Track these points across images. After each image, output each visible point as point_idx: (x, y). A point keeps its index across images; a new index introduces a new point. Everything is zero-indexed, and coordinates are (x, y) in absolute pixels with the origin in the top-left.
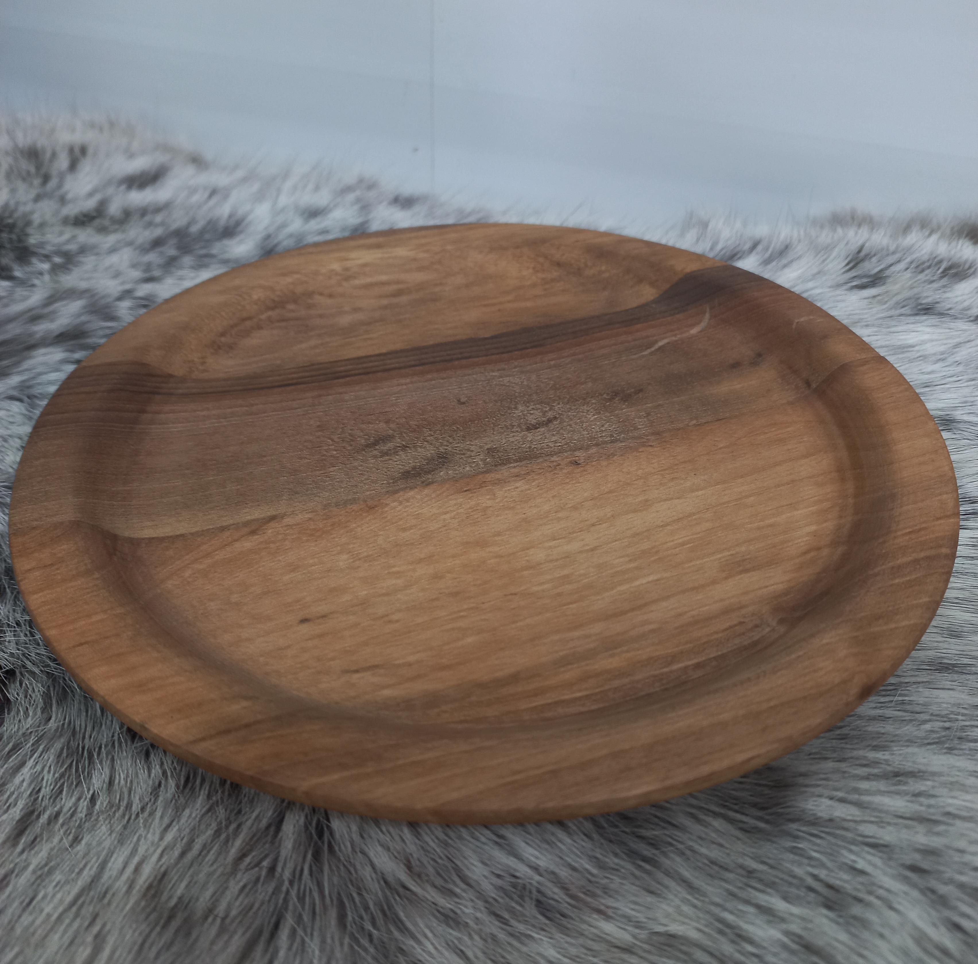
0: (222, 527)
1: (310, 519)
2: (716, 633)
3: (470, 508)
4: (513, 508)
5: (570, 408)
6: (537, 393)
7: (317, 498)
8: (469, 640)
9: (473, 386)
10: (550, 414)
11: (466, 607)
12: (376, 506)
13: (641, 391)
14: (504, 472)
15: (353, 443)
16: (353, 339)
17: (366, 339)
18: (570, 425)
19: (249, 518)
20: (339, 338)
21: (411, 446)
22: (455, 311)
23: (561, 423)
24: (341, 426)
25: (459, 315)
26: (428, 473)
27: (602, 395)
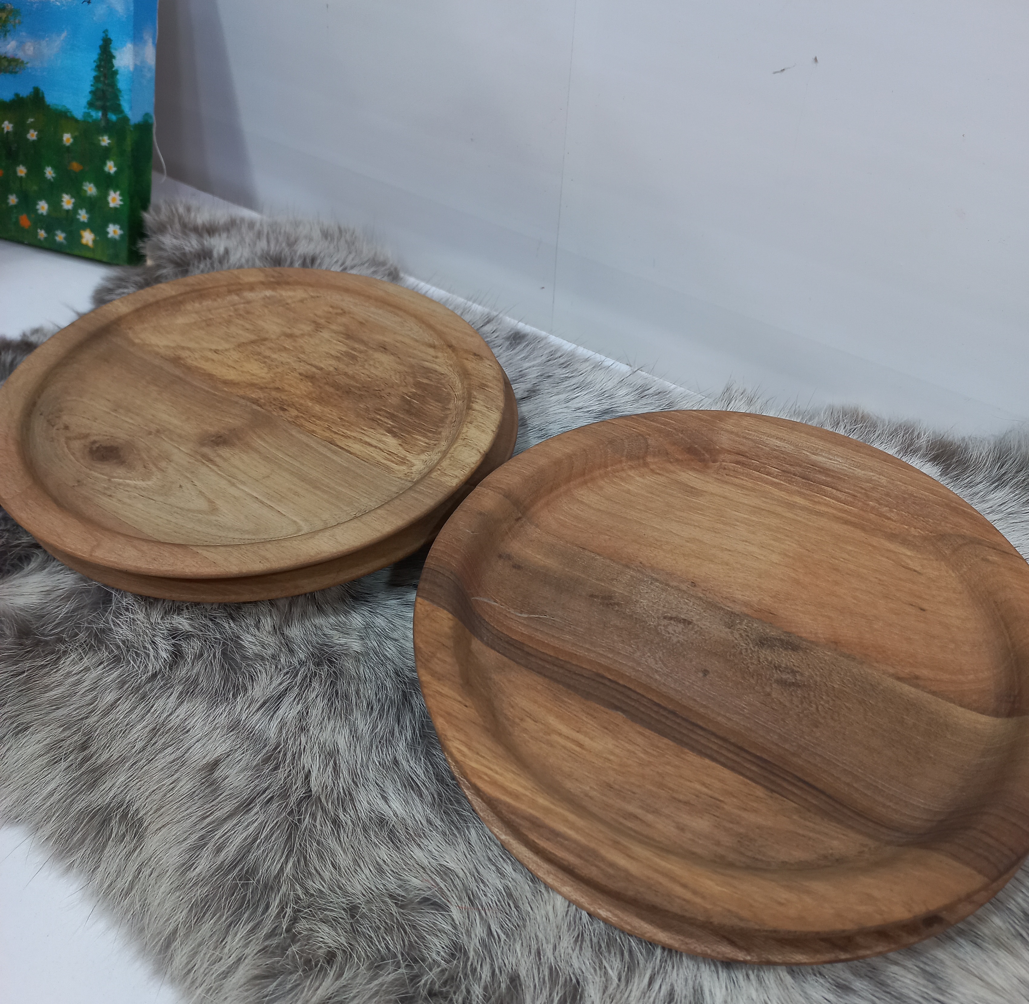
0: (933, 695)
1: (877, 662)
2: (742, 479)
3: (781, 603)
4: (760, 588)
5: (648, 616)
6: (652, 642)
7: (862, 673)
8: (850, 548)
9: (683, 679)
10: (666, 622)
11: (837, 561)
12: (832, 642)
13: (592, 596)
14: (737, 609)
15: (806, 696)
16: (716, 795)
17: (707, 787)
18: (663, 607)
19: (913, 689)
20: (725, 807)
21: (772, 666)
22: (610, 760)
23: (666, 612)
24: (801, 715)
25: (612, 753)
26: (781, 640)
27: (618, 610)
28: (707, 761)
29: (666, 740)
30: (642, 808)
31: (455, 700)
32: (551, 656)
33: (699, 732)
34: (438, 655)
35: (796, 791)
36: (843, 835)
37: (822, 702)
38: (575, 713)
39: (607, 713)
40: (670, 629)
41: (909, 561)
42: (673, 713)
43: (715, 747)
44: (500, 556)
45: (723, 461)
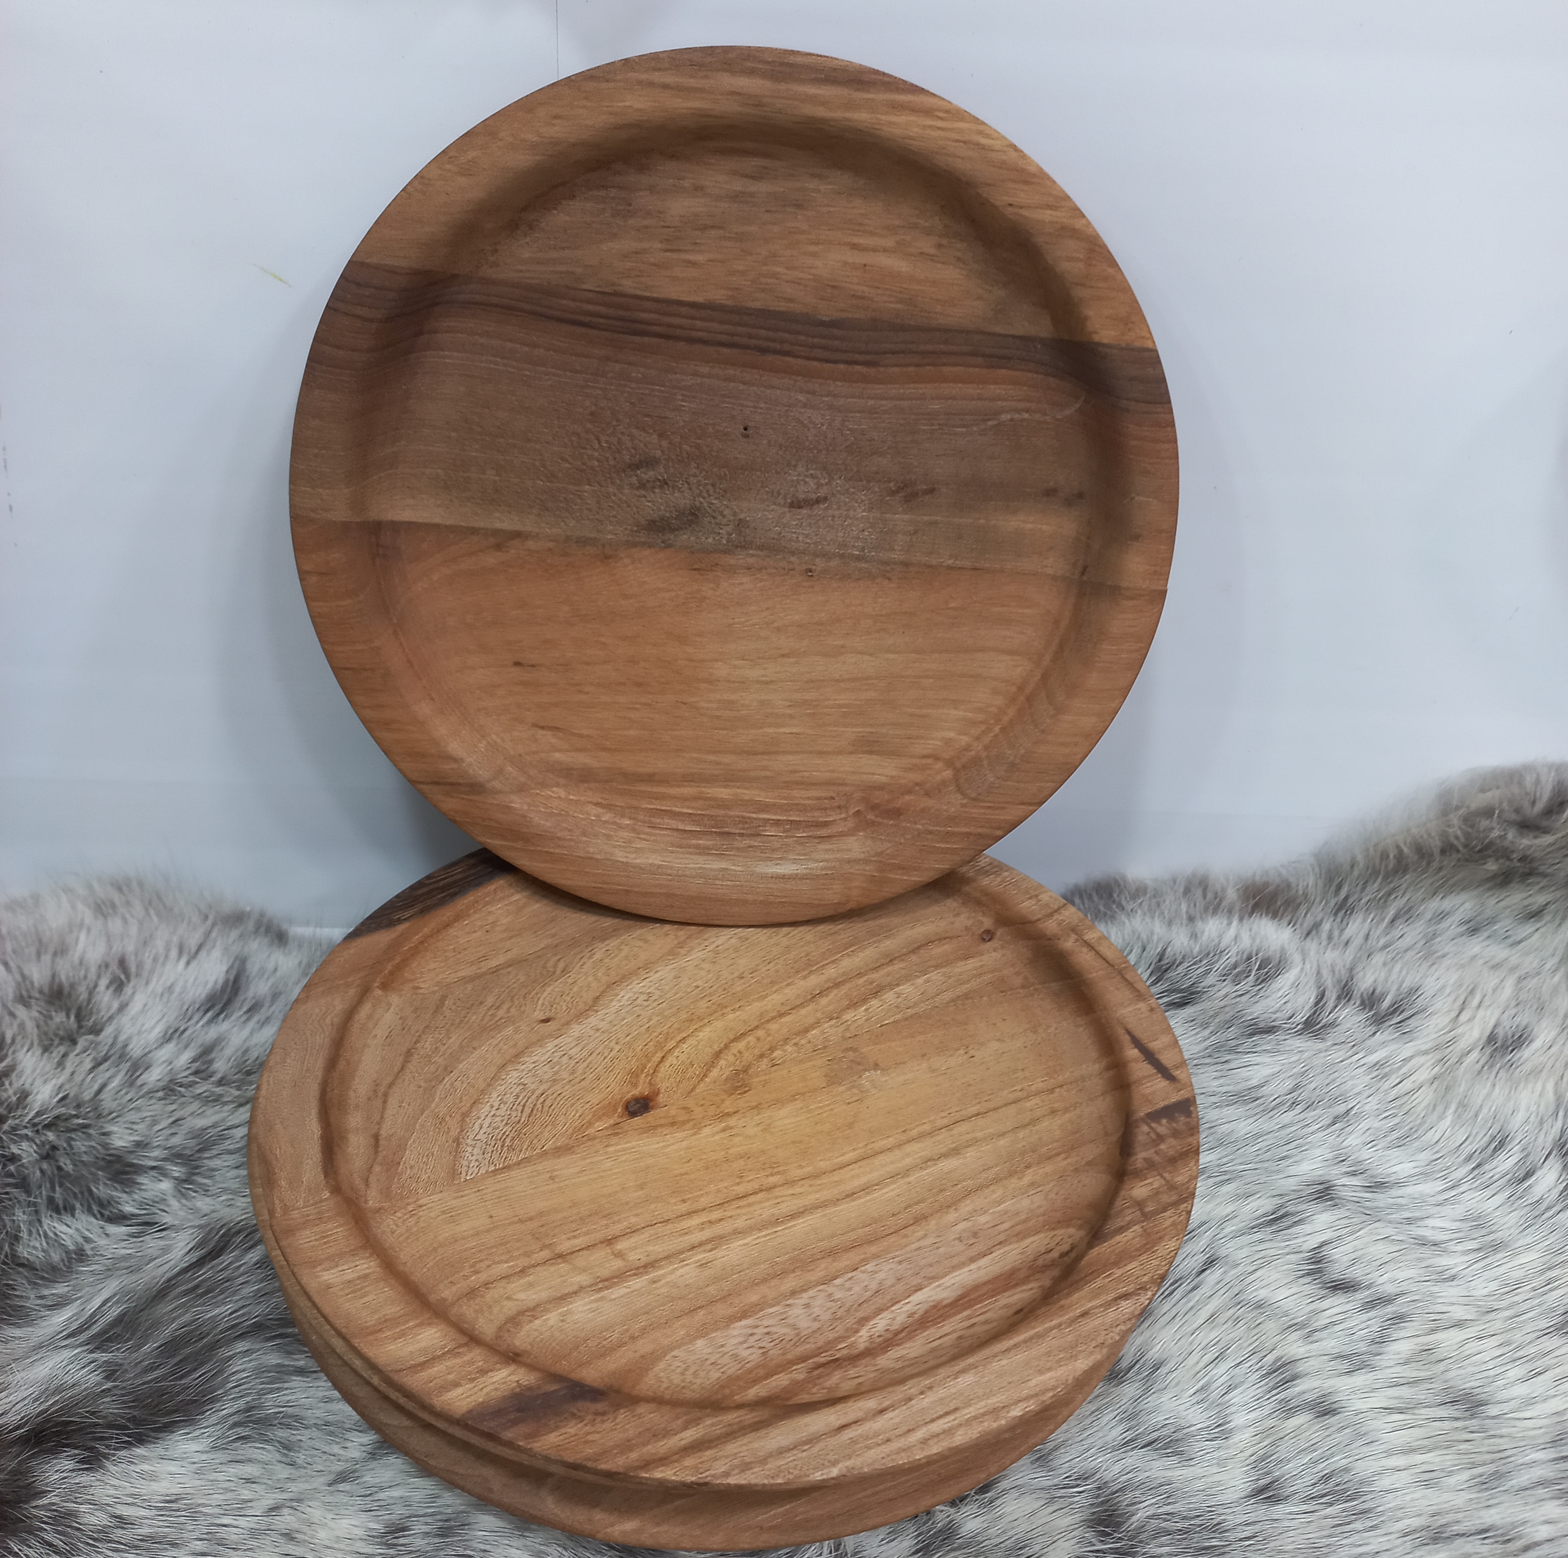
0: (473, 528)
1: (550, 550)
2: (809, 798)
3: (691, 593)
4: (724, 608)
5: (848, 491)
6: (828, 450)
7: (562, 524)
8: (632, 732)
9: (769, 409)
10: (823, 491)
11: (642, 700)
12: (611, 557)
13: (932, 491)
14: (740, 559)
15: (617, 456)
16: (675, 256)
17: (689, 262)
18: (834, 516)
19: (498, 525)
20: (660, 245)
21: (670, 483)
22: (813, 243)
23: (826, 509)
24: (614, 423)
25: (814, 255)
26: (672, 530)
27: (890, 482)
28: (700, 299)
29: (757, 305)
30: (752, 195)
31: (1029, 207)
32: (944, 364)
33: (723, 338)
34: (1081, 265)
35: (590, 307)
36: (521, 271)
37: (596, 454)
38: (880, 291)
39: (842, 310)
40: (812, 484)
41: (553, 741)
42: (764, 351)
43: (699, 324)
44: (1080, 495)
45: (845, 819)
